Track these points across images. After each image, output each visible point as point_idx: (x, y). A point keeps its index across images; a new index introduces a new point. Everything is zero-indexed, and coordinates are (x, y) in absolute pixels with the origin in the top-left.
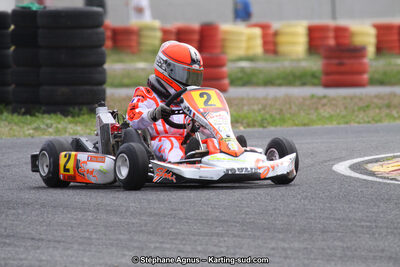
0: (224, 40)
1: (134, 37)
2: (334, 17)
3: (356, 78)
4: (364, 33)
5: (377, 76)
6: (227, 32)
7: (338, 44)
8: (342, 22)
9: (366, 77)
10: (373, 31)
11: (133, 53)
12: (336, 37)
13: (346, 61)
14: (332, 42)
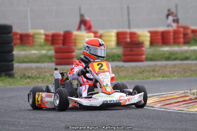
0: (75, 39)
1: (31, 38)
2: (129, 28)
3: (139, 57)
4: (144, 35)
5: (149, 56)
6: (76, 36)
7: (131, 41)
8: (133, 30)
9: (144, 57)
10: (148, 34)
11: (31, 46)
12: (131, 38)
13: (134, 49)
14: (128, 40)
